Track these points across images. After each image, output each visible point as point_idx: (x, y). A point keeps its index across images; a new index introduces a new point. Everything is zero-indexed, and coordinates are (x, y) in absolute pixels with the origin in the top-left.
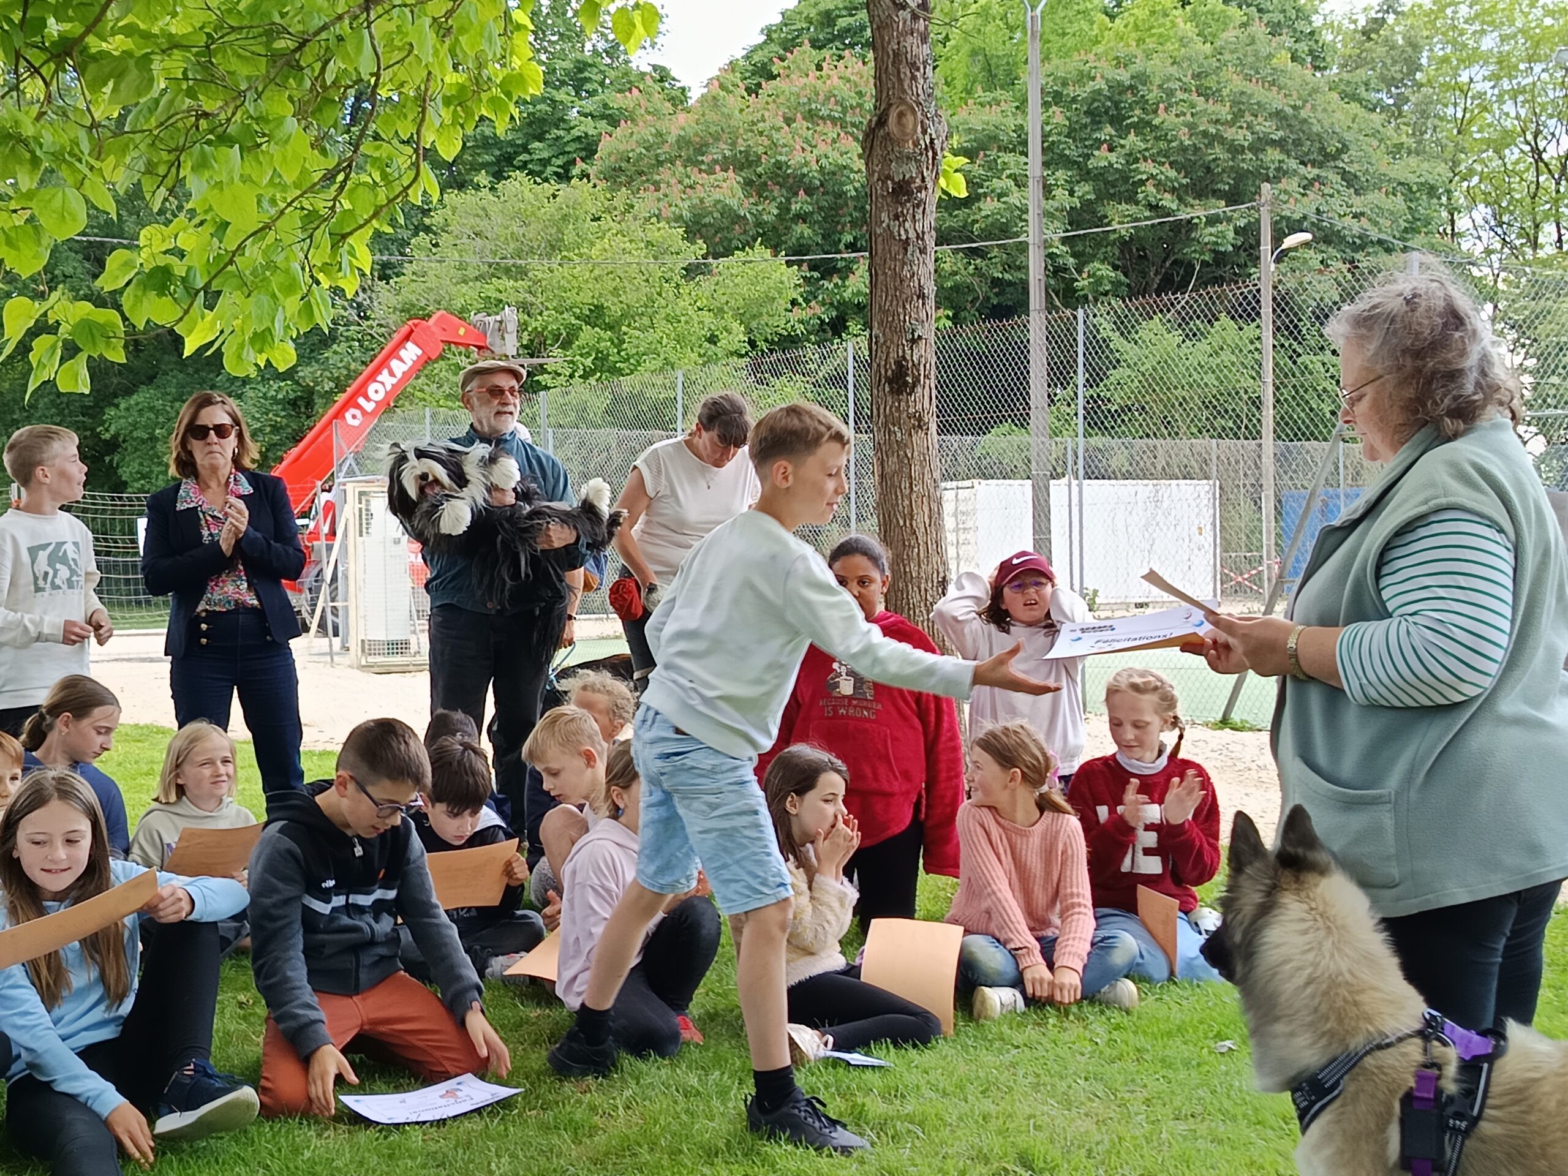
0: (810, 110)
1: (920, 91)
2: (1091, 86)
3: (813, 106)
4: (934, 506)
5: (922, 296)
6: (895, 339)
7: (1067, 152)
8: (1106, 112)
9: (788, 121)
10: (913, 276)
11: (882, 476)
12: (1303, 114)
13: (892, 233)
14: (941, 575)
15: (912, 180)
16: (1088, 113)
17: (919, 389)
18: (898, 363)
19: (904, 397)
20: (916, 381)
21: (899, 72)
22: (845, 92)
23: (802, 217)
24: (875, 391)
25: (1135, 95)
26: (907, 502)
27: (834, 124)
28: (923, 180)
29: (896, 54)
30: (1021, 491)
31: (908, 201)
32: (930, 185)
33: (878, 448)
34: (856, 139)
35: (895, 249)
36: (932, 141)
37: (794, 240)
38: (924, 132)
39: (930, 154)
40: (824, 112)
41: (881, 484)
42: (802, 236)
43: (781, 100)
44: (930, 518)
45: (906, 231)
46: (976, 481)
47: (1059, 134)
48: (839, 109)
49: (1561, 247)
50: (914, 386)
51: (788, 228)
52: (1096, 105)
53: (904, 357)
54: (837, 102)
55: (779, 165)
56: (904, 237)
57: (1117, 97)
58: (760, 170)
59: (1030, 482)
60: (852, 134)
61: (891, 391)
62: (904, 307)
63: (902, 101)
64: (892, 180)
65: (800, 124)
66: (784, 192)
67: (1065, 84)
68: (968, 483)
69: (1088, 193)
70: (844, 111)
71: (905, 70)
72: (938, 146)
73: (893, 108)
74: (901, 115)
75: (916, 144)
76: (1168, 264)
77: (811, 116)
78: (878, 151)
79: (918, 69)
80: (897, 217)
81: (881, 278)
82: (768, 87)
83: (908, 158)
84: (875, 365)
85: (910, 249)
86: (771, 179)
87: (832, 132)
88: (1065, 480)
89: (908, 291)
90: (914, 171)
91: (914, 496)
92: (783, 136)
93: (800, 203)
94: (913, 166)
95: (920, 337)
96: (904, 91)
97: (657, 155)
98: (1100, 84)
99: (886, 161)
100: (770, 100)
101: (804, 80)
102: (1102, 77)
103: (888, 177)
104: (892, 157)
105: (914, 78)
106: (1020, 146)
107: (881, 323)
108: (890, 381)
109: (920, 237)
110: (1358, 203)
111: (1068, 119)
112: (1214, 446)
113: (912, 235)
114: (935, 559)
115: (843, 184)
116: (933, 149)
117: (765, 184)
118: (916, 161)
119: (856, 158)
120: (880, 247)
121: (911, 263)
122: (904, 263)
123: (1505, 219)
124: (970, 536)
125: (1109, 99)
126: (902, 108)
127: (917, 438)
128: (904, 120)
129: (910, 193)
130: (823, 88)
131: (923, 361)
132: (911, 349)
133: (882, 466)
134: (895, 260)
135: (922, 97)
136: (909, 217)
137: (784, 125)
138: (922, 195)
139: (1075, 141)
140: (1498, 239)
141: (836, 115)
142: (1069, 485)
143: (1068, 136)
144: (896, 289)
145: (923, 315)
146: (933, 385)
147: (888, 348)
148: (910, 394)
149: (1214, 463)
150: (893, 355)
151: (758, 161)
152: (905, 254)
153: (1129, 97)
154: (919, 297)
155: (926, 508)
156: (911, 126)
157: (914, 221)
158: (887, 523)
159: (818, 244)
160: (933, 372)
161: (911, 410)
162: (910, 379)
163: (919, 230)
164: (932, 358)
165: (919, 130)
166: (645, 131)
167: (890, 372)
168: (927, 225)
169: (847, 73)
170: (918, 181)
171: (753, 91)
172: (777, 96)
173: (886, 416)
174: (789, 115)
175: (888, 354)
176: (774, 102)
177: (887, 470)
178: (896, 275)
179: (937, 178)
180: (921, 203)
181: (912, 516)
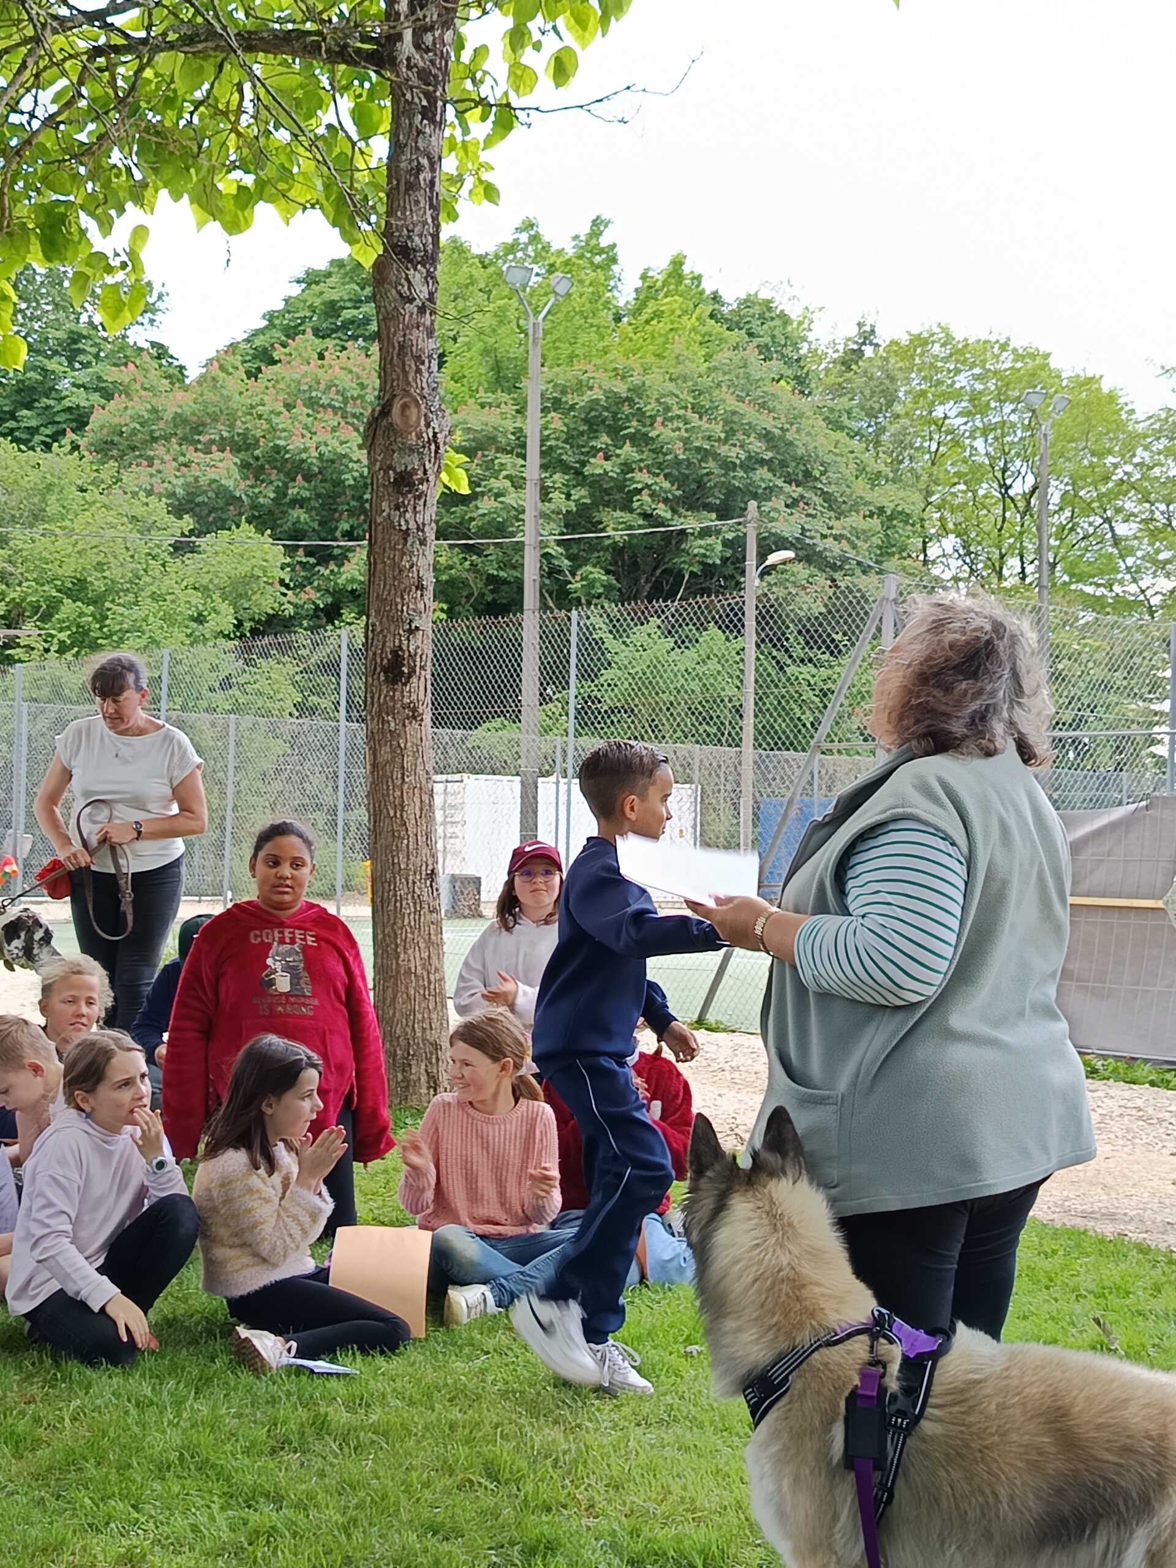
0: (311, 398)
1: (425, 385)
2: (589, 395)
3: (314, 394)
4: (426, 798)
5: (420, 587)
6: (392, 629)
7: (564, 457)
8: (603, 421)
9: (289, 407)
10: (412, 567)
11: (374, 766)
12: (790, 436)
13: (392, 522)
14: (430, 867)
15: (414, 472)
16: (586, 421)
17: (414, 680)
18: (395, 653)
19: (399, 687)
20: (413, 671)
21: (404, 364)
22: (347, 382)
23: (299, 502)
24: (369, 682)
25: (632, 407)
26: (398, 793)
27: (336, 414)
28: (425, 472)
29: (402, 347)
30: (509, 788)
31: (410, 492)
32: (432, 478)
33: (371, 737)
34: (357, 430)
35: (395, 538)
36: (435, 434)
37: (289, 524)
38: (428, 425)
39: (433, 447)
40: (325, 401)
41: (372, 773)
42: (298, 521)
43: (282, 386)
44: (421, 810)
45: (407, 521)
46: (465, 776)
47: (557, 439)
48: (341, 399)
49: (1023, 579)
50: (410, 676)
51: (284, 513)
52: (593, 414)
53: (401, 649)
54: (338, 392)
55: (277, 449)
56: (404, 528)
57: (614, 409)
58: (257, 452)
59: (518, 778)
60: (352, 425)
61: (387, 681)
62: (402, 598)
63: (407, 393)
64: (394, 470)
65: (301, 410)
66: (282, 476)
67: (564, 392)
68: (457, 777)
69: (584, 497)
70: (345, 401)
71: (411, 363)
72: (440, 441)
73: (396, 400)
74: (405, 407)
75: (419, 436)
76: (658, 572)
77: (312, 403)
78: (380, 440)
79: (423, 363)
80: (397, 508)
81: (379, 567)
82: (269, 371)
83: (411, 450)
84: (370, 656)
85: (410, 540)
86: (269, 463)
87: (334, 420)
88: (552, 779)
89: (405, 581)
90: (416, 463)
91: (406, 786)
92: (282, 421)
93: (297, 488)
94: (415, 457)
95: (417, 628)
96: (409, 383)
97: (152, 431)
98: (597, 394)
99: (389, 451)
100: (269, 385)
101: (305, 368)
102: (600, 387)
103: (390, 467)
104: (395, 447)
105: (418, 371)
106: (519, 448)
107: (378, 612)
108: (385, 670)
109: (420, 529)
110: (838, 527)
111: (566, 425)
112: (697, 751)
113: (412, 526)
114: (425, 851)
115: (341, 473)
116: (436, 442)
117: (262, 467)
118: (419, 453)
119: (355, 448)
120: (380, 536)
121: (411, 554)
122: (404, 554)
123: (972, 549)
124: (457, 830)
125: (606, 409)
126: (406, 400)
127: (411, 728)
128: (408, 413)
129: (411, 485)
130: (324, 377)
131: (419, 651)
132: (408, 639)
133: (374, 754)
134: (395, 549)
135: (426, 391)
136: (410, 509)
137: (284, 410)
138: (423, 487)
139: (572, 447)
140: (966, 567)
141: (337, 405)
142: (557, 783)
143: (566, 442)
144: (395, 579)
145: (421, 606)
146: (429, 677)
147: (385, 637)
148: (405, 684)
149: (696, 767)
150: (389, 644)
151: (256, 444)
152: (405, 544)
153: (626, 409)
154: (417, 588)
155: (417, 800)
156: (414, 418)
157: (415, 512)
158: (377, 814)
159: (314, 530)
160: (429, 664)
161: (406, 700)
162: (405, 670)
163: (420, 522)
164: (428, 649)
165: (423, 422)
166: (140, 407)
167: (385, 661)
168: (427, 518)
169: (350, 364)
170: (420, 473)
171: (253, 375)
172: (277, 381)
173: (380, 705)
174: (289, 401)
175: (384, 643)
176: (274, 387)
177: (380, 759)
178: (395, 565)
179: (439, 472)
180: (421, 495)
181: (403, 807)
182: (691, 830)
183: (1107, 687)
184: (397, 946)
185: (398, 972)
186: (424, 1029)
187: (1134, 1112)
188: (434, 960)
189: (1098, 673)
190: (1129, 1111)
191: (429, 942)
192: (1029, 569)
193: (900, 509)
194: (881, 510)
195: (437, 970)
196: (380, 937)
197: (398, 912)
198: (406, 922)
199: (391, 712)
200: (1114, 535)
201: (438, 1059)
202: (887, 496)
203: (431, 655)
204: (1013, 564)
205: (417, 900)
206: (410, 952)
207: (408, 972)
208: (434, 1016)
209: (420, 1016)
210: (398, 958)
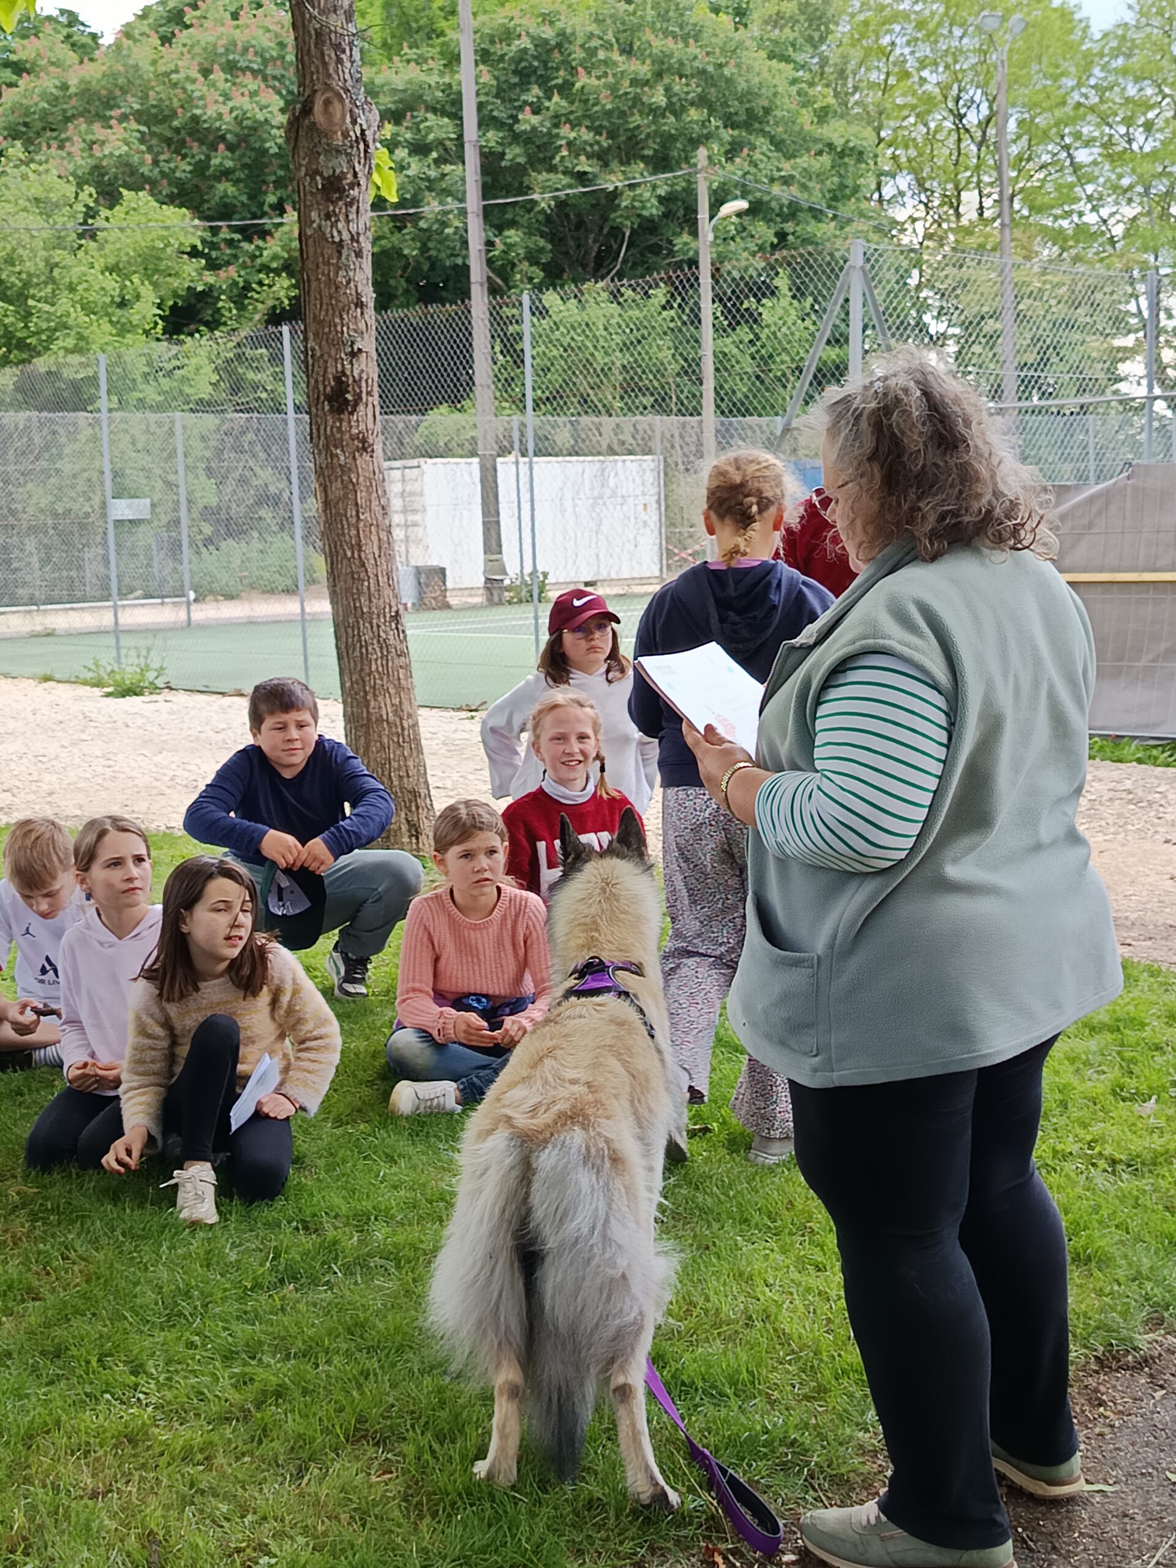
0: (229, 61)
1: (347, 76)
2: (518, 44)
3: (231, 57)
4: (383, 535)
5: (360, 304)
6: (333, 353)
7: (495, 113)
8: (535, 72)
9: (206, 72)
10: (348, 282)
11: (326, 504)
12: (727, 72)
13: (324, 234)
14: (394, 609)
15: (343, 175)
16: (515, 72)
17: (361, 407)
18: (338, 379)
19: (345, 416)
20: (358, 399)
21: (323, 54)
22: (266, 42)
23: (225, 174)
24: (314, 410)
25: (561, 53)
26: (353, 532)
27: (255, 77)
28: (355, 175)
29: (319, 34)
30: (469, 469)
31: (340, 199)
32: (363, 182)
33: (320, 472)
34: (279, 93)
35: (328, 251)
36: (363, 131)
37: (217, 198)
38: (354, 122)
39: (362, 146)
40: (242, 64)
41: (325, 511)
42: (226, 195)
43: (197, 50)
44: (380, 548)
45: (339, 232)
46: (422, 460)
47: (487, 94)
48: (259, 60)
49: (981, 214)
50: (356, 404)
51: (211, 187)
52: (523, 64)
53: (343, 373)
54: (256, 53)
55: (195, 119)
56: (337, 239)
57: (544, 56)
58: (176, 123)
59: (476, 460)
60: (274, 88)
61: (331, 410)
62: (341, 318)
63: (328, 87)
64: (321, 175)
65: (218, 76)
66: (204, 148)
67: (492, 42)
68: (415, 462)
69: (518, 155)
70: (265, 62)
71: (330, 53)
72: (369, 138)
73: (319, 94)
74: (327, 103)
75: (346, 135)
76: (605, 231)
77: (231, 68)
78: (303, 142)
79: (344, 51)
80: (328, 217)
81: (314, 284)
82: (183, 36)
83: (338, 151)
84: (312, 381)
85: (345, 252)
86: (190, 134)
87: (252, 83)
88: (511, 458)
89: (343, 299)
90: (345, 165)
91: (361, 524)
92: (199, 88)
93: (221, 159)
94: (343, 160)
95: (360, 350)
96: (329, 76)
97: (64, 111)
98: (525, 43)
99: (314, 154)
100: (185, 50)
101: (221, 29)
102: (528, 33)
103: (317, 172)
104: (320, 150)
105: (339, 61)
106: (452, 108)
107: (316, 335)
108: (329, 399)
109: (355, 239)
110: (787, 168)
111: (497, 78)
112: (658, 423)
113: (346, 236)
114: (387, 592)
115: (264, 141)
116: (364, 141)
117: (184, 141)
118: (348, 154)
120: (311, 250)
121: (347, 268)
122: (339, 268)
123: (927, 185)
124: (417, 518)
125: (535, 58)
126: (328, 94)
127: (362, 460)
128: (331, 109)
129: (341, 191)
130: (241, 37)
131: (364, 376)
132: (351, 363)
133: (325, 490)
134: (329, 264)
135: (349, 83)
136: (342, 217)
137: (199, 76)
138: (354, 193)
139: (503, 101)
140: (922, 207)
141: (255, 67)
142: (517, 463)
143: (497, 96)
144: (331, 297)
145: (362, 326)
146: (376, 403)
147: (326, 362)
148: (352, 413)
149: (658, 439)
150: (331, 370)
151: (174, 114)
152: (340, 257)
153: (557, 56)
154: (356, 306)
155: (374, 538)
156: (338, 115)
157: (348, 221)
158: (334, 557)
159: (243, 204)
160: (376, 389)
161: (355, 431)
162: (349, 397)
163: (354, 232)
164: (373, 372)
165: (348, 119)
166: (48, 83)
167: (328, 389)
168: (361, 226)
169: (267, 22)
170: (350, 176)
171: (166, 40)
172: (192, 46)
173: (326, 438)
174: (206, 65)
175: (326, 369)
176: (189, 52)
177: (331, 496)
178: (331, 282)
179: (370, 173)
180: (354, 201)
181: (360, 546)
182: (655, 506)
183: (1070, 325)
184: (366, 693)
185: (369, 720)
186: (401, 777)
187: (1124, 795)
188: (406, 704)
189: (1060, 311)
190: (1118, 795)
191: (399, 687)
192: (988, 203)
193: (851, 144)
194: (830, 146)
195: (409, 716)
196: (348, 684)
197: (365, 659)
198: (374, 667)
199: (339, 444)
200: (1072, 163)
201: (417, 808)
202: (836, 132)
203: (376, 379)
204: (970, 198)
205: (384, 645)
206: (380, 698)
207: (380, 720)
208: (411, 763)
209: (395, 764)
210: (367, 707)
